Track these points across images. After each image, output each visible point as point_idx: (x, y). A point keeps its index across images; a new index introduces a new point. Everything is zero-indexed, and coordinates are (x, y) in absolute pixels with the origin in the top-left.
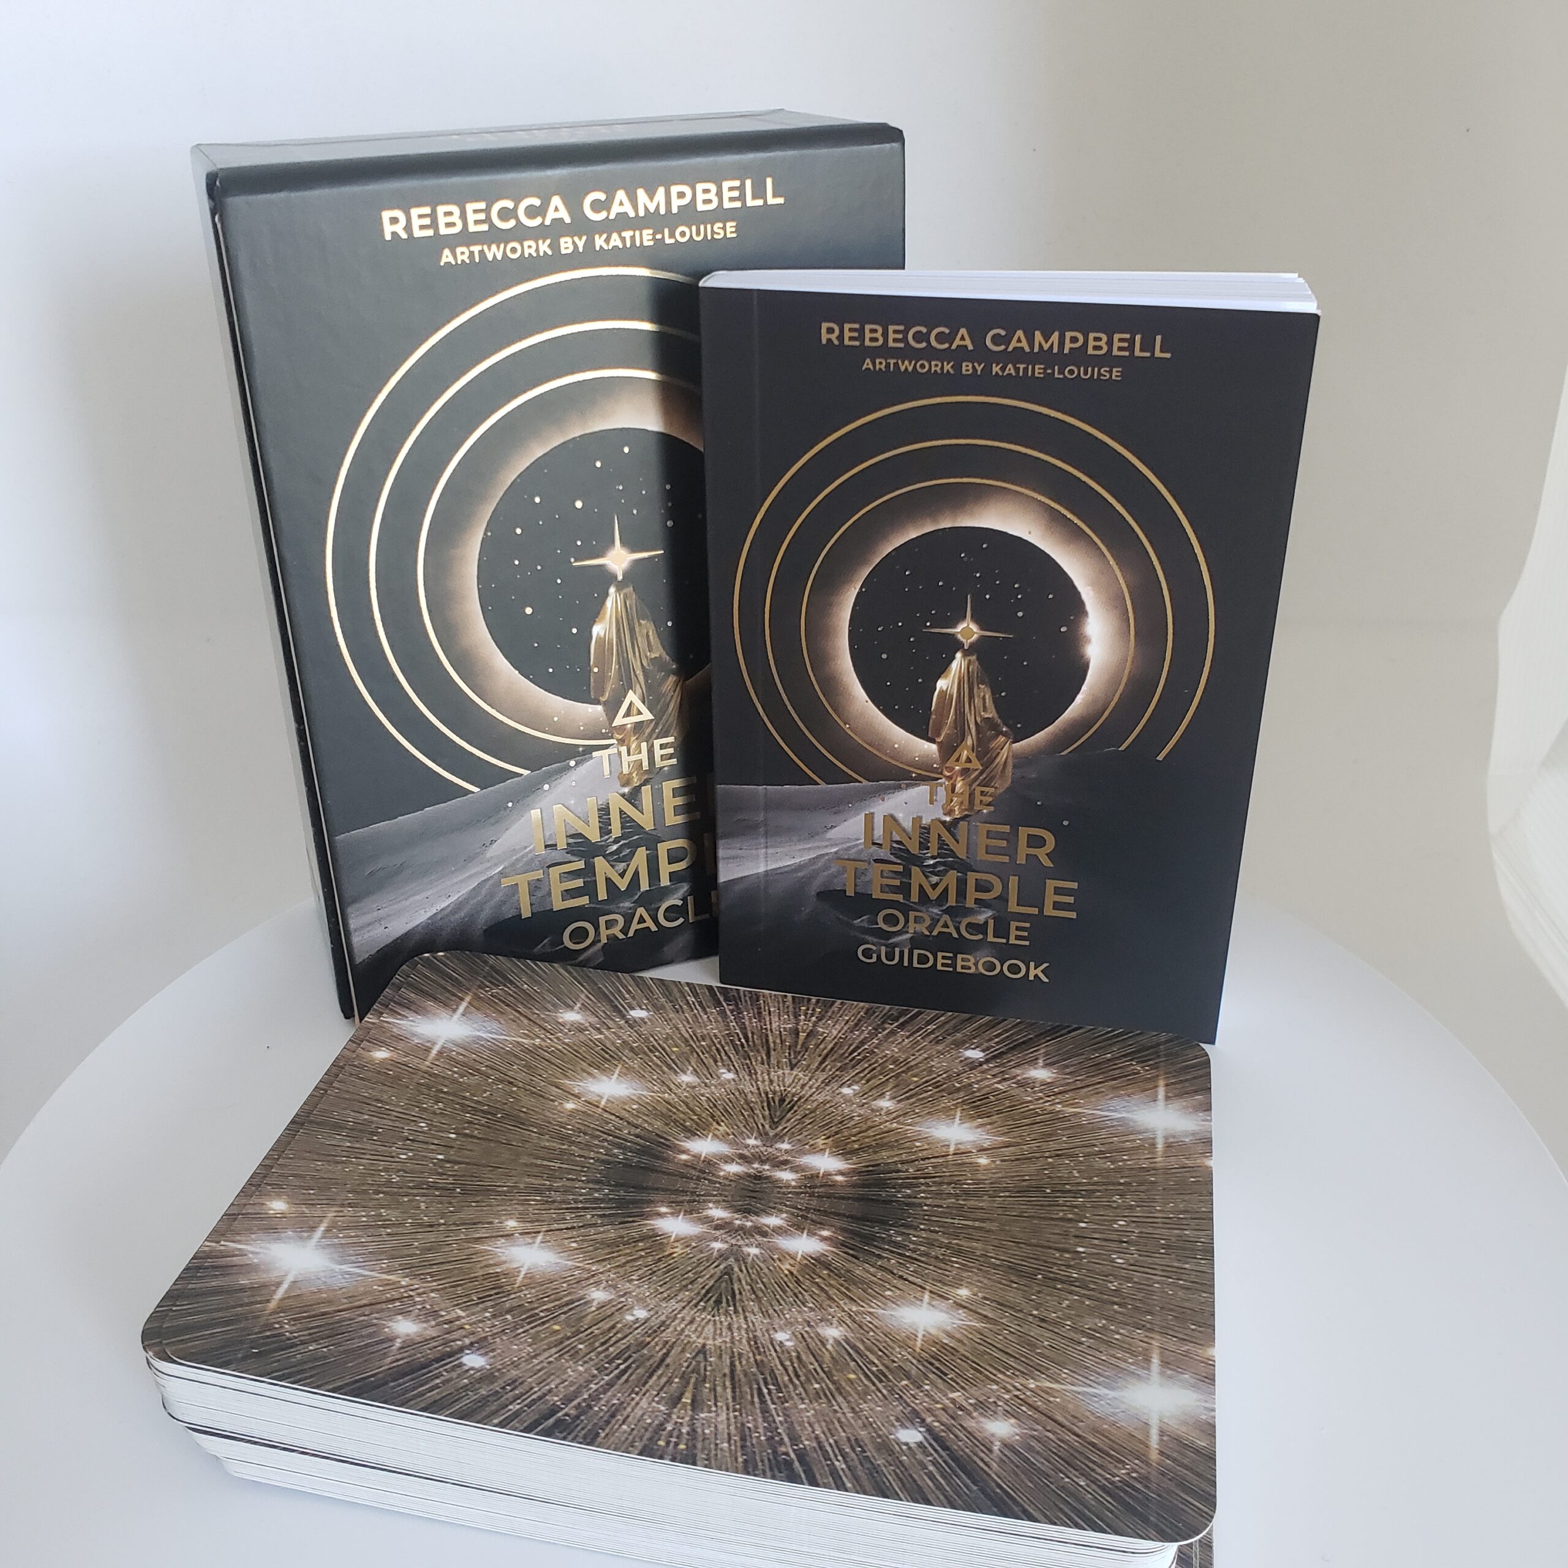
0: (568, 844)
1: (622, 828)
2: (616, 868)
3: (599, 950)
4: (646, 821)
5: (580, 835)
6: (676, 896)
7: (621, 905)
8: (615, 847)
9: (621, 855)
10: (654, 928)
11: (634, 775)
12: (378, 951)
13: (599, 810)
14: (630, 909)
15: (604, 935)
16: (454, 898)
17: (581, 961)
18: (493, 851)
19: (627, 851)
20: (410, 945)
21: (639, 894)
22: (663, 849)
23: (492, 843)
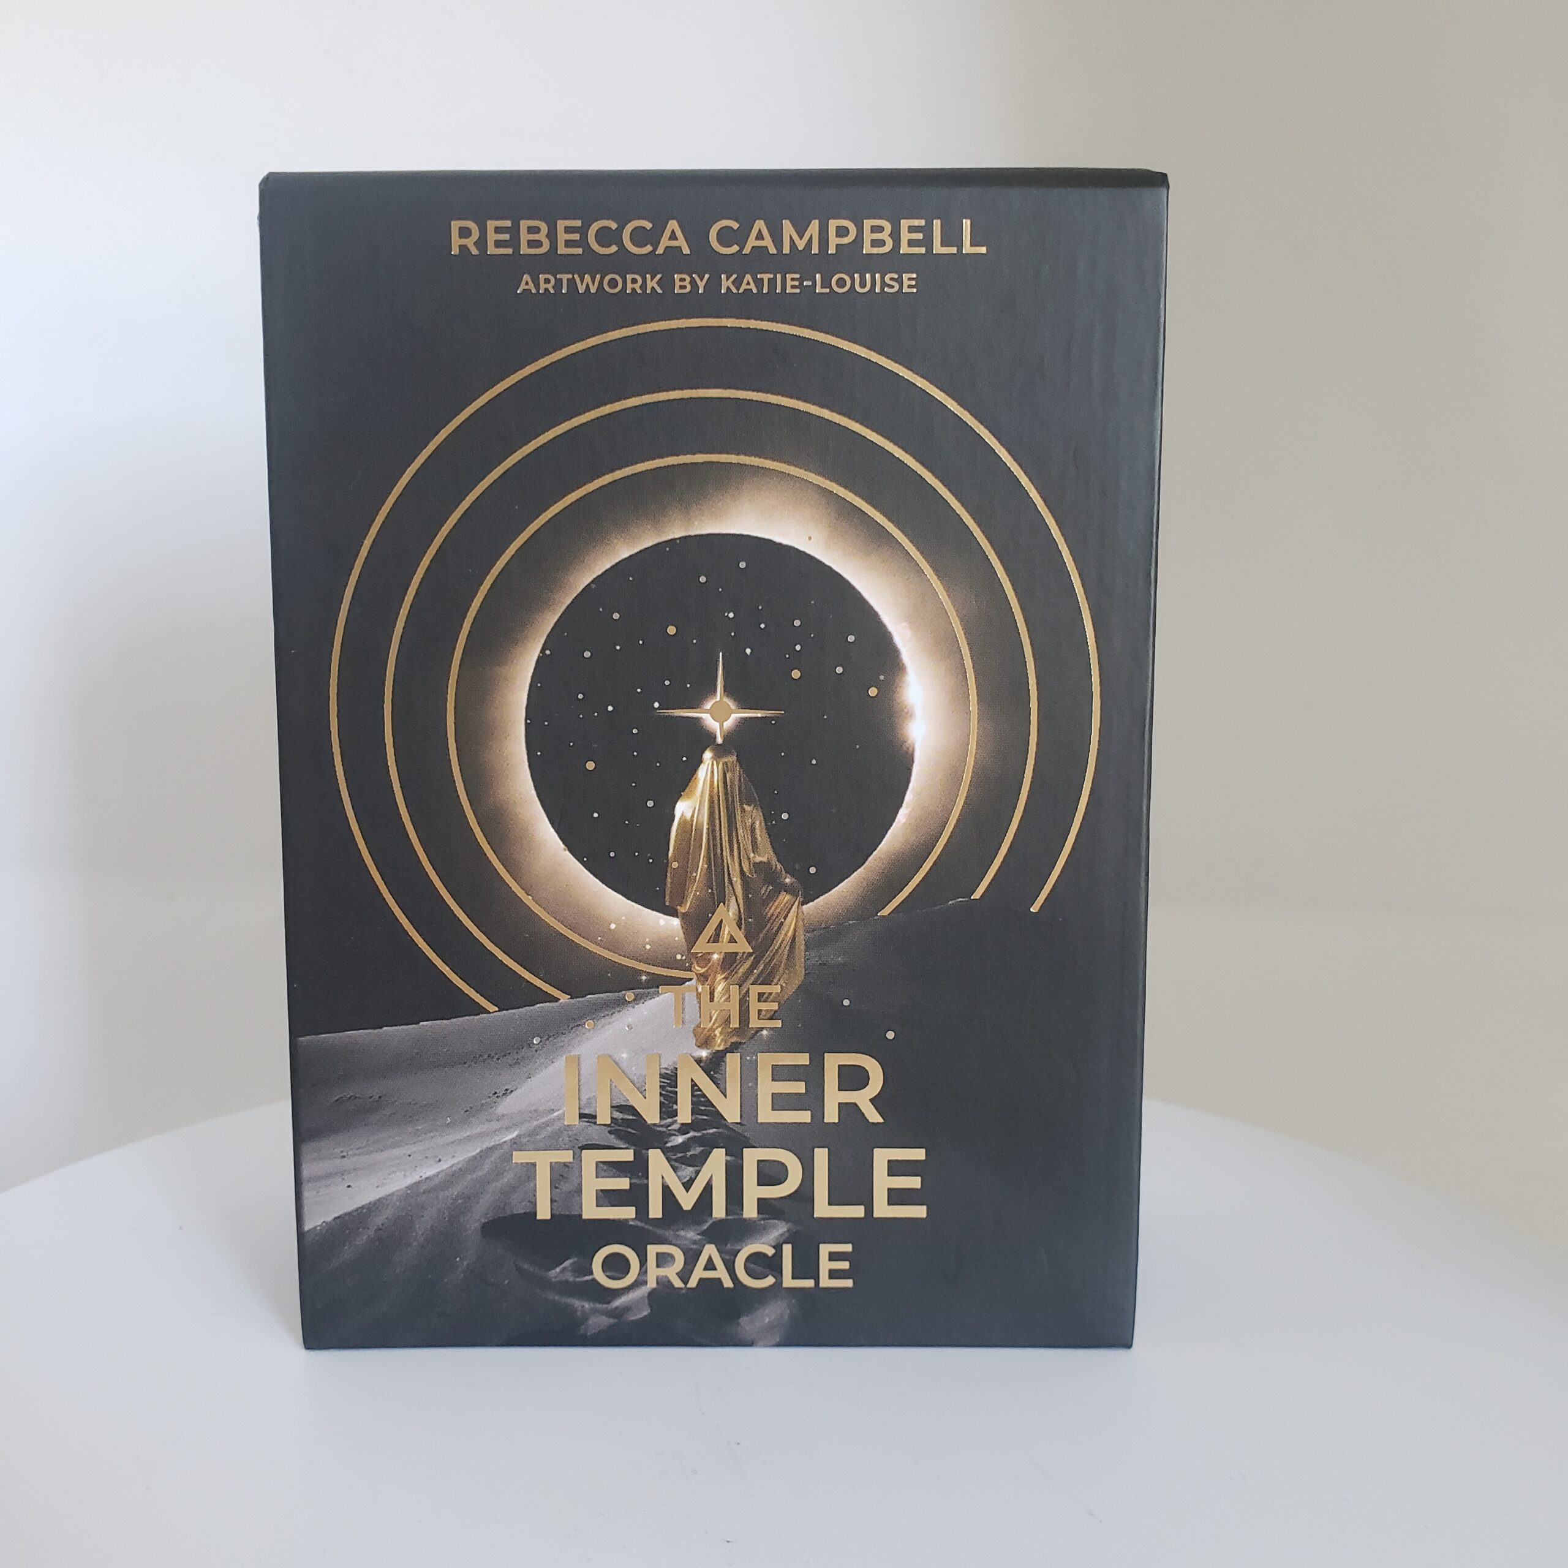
0: (613, 1119)
1: (693, 1112)
2: (680, 1173)
3: (640, 1298)
4: (730, 1110)
5: (631, 1110)
6: (764, 1240)
7: (682, 1233)
8: (680, 1139)
9: (689, 1154)
10: (728, 1283)
11: (717, 1032)
12: (336, 1218)
13: (662, 1076)
14: (695, 1242)
15: (654, 1273)
16: (445, 1165)
17: (616, 1308)
18: (507, 1106)
19: (697, 1150)
20: (379, 1220)
21: (710, 1222)
22: (751, 1157)
23: (506, 1092)
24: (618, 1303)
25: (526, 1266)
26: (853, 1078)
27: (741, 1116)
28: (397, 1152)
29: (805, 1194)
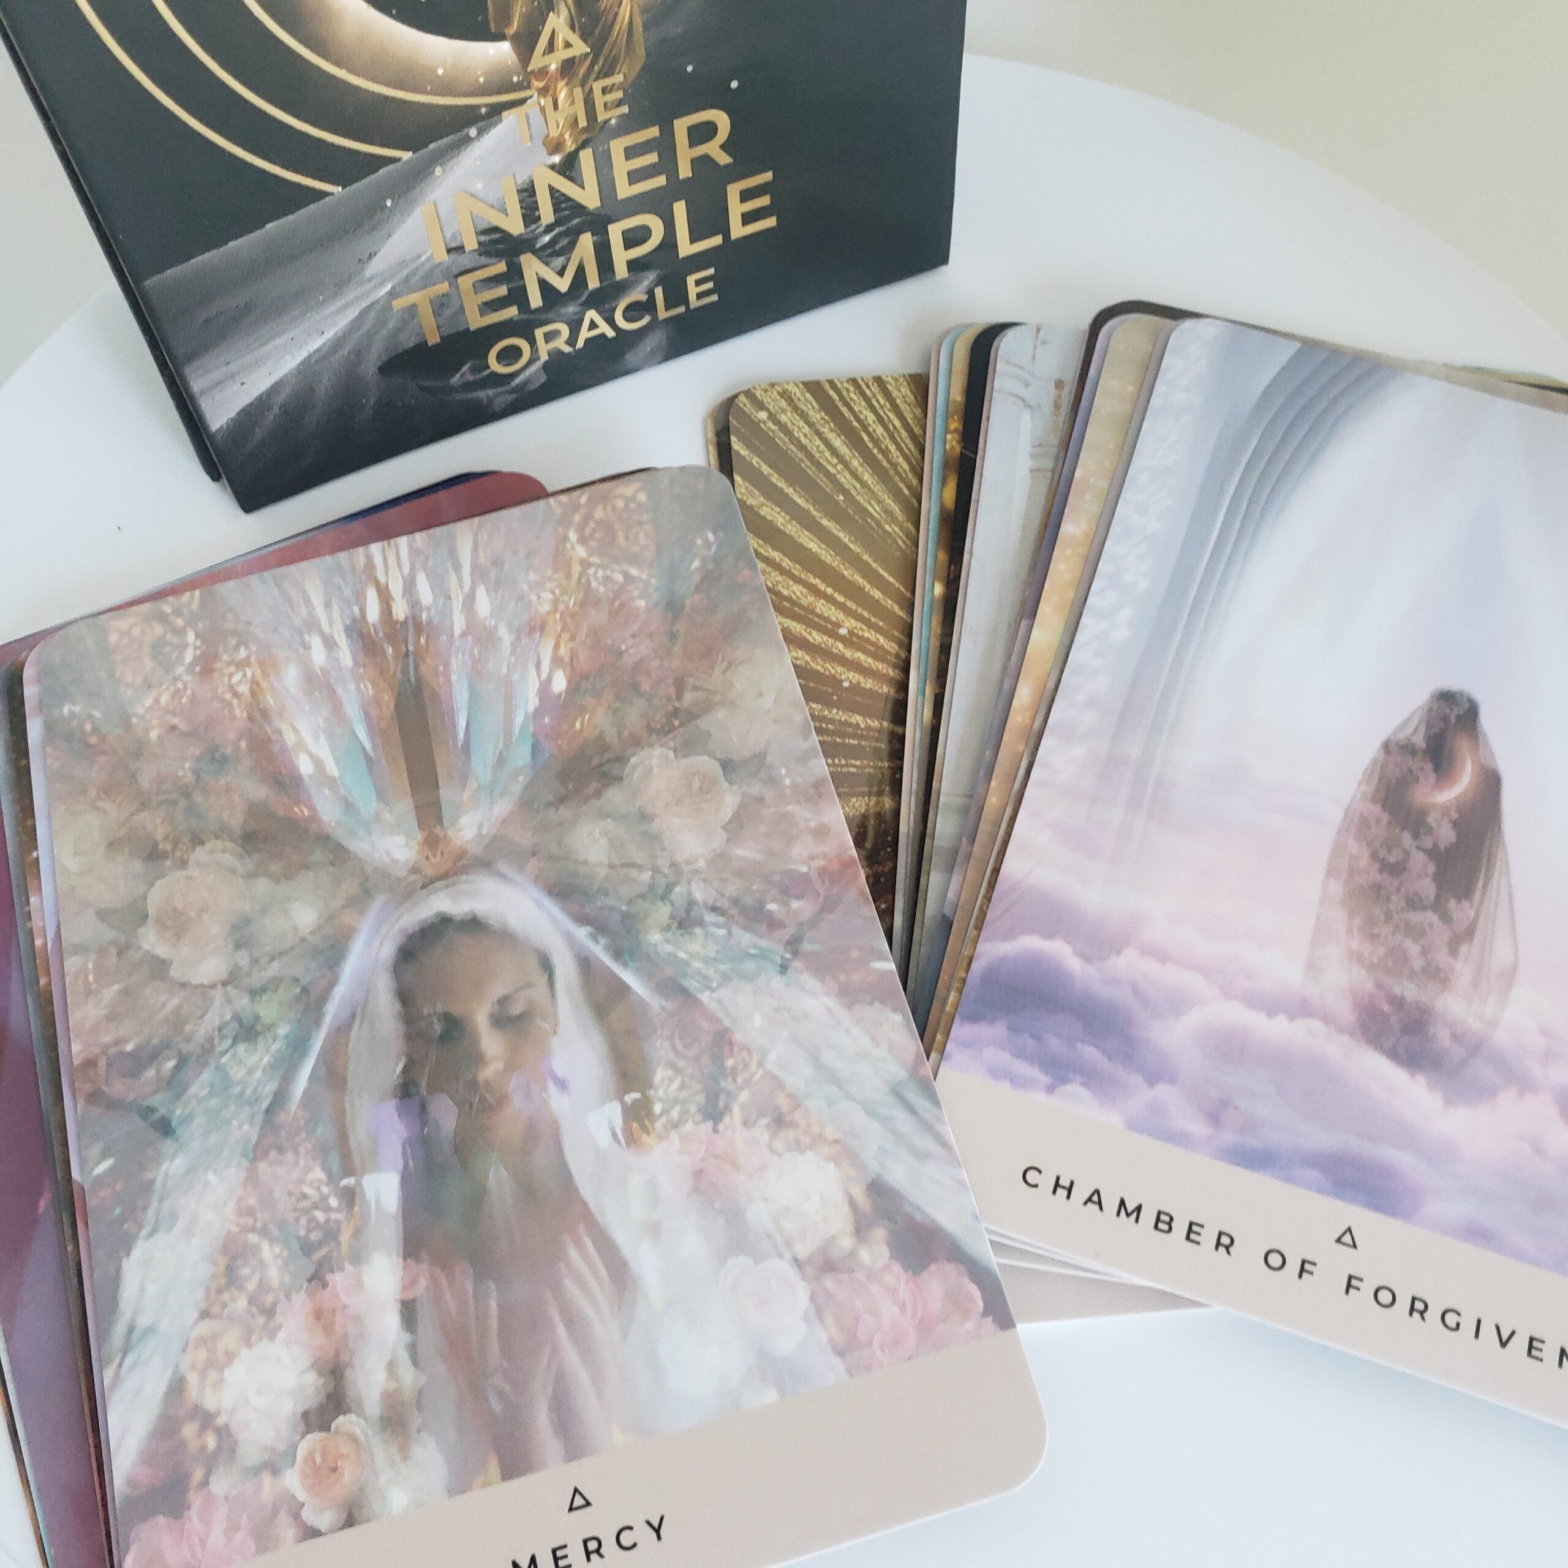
0: (480, 243)
1: (556, 211)
2: (552, 265)
3: (537, 371)
4: (589, 197)
5: (496, 229)
6: (636, 291)
7: (564, 311)
8: (547, 239)
9: (557, 248)
10: (610, 333)
11: (567, 136)
12: (238, 413)
13: (519, 192)
14: (576, 314)
15: (544, 350)
16: (330, 334)
17: (517, 386)
18: (375, 266)
19: (565, 241)
20: (281, 398)
21: (586, 294)
22: (615, 232)
23: (370, 257)
24: (517, 381)
25: (426, 384)
26: (703, 133)
27: (601, 200)
28: (278, 341)
29: (669, 243)
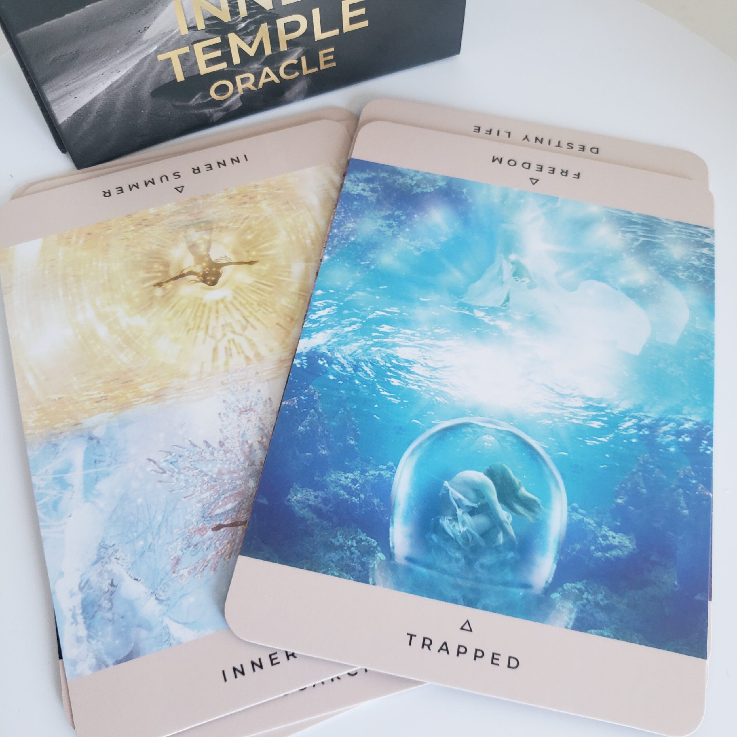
0: (206, 25)
1: (248, 9)
2: (246, 41)
3: (237, 100)
5: (215, 18)
6: (291, 58)
7: (252, 67)
8: (243, 25)
9: (249, 30)
10: (277, 81)
12: (74, 114)
14: (259, 69)
15: (241, 87)
16: (123, 72)
17: (226, 107)
18: (148, 35)
19: (253, 27)
20: (97, 107)
21: (264, 58)
22: (281, 23)
23: (145, 29)
24: (226, 104)
25: (177, 104)
27: (273, 5)
28: (95, 75)
29: (310, 32)
